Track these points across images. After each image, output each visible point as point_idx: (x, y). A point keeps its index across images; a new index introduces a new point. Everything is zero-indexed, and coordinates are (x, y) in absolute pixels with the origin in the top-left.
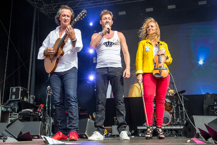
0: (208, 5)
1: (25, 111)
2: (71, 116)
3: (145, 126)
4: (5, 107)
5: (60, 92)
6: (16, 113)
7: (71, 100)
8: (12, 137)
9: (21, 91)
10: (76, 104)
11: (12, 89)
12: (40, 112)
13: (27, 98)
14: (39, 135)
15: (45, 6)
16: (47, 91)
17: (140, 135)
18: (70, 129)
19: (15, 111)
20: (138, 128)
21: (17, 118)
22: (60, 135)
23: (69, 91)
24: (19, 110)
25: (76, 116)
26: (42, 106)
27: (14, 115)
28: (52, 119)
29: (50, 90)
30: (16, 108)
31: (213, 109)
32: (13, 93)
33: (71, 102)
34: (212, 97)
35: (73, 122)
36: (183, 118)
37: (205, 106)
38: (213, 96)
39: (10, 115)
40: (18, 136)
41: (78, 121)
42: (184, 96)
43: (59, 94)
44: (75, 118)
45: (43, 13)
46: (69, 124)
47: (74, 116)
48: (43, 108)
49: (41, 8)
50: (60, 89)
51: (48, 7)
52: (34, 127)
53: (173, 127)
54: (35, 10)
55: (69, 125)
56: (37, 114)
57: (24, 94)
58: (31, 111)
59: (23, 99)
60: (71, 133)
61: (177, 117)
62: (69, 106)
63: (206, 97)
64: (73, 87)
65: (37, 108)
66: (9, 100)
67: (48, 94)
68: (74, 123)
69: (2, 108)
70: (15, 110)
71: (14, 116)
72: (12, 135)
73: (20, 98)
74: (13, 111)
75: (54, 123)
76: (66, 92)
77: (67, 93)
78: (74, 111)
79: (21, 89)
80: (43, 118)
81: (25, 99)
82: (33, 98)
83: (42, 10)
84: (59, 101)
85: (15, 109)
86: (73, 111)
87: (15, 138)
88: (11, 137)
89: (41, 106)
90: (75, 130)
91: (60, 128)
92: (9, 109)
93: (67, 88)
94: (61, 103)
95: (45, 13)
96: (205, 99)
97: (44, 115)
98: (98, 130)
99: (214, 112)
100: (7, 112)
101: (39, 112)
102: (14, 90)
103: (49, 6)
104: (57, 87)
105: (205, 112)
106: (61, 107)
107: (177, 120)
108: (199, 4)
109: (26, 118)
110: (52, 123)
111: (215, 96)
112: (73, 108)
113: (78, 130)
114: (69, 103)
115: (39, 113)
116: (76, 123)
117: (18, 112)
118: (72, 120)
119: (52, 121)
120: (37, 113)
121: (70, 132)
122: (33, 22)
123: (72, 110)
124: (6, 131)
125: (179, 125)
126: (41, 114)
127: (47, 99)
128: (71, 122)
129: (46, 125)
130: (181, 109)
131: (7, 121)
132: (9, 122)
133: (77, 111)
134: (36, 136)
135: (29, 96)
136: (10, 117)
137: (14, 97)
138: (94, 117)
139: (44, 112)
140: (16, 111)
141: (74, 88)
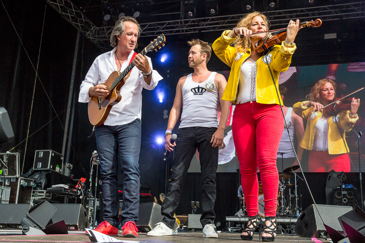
0: (339, 40)
1: (57, 188)
2: (127, 197)
3: (237, 216)
4: (26, 180)
5: (112, 158)
6: (42, 189)
7: (131, 171)
8: (37, 227)
9: (52, 156)
10: (137, 178)
11: (38, 153)
12: (80, 190)
13: (60, 168)
14: (78, 224)
15: (94, 29)
16: (93, 159)
17: (230, 230)
18: (124, 218)
19: (41, 187)
20: (228, 219)
21: (44, 197)
22: (106, 226)
23: (128, 156)
24: (48, 185)
25: (136, 197)
26: (83, 180)
27: (40, 192)
28: (98, 200)
29: (97, 157)
30: (43, 182)
31: (340, 194)
32: (39, 160)
33: (130, 174)
34: (339, 176)
35: (131, 206)
36: (294, 207)
37: (328, 190)
38: (341, 175)
39: (34, 192)
40: (46, 227)
41: (138, 205)
42: (297, 173)
43: (110, 160)
44: (135, 201)
45: (89, 39)
46: (123, 209)
47: (132, 197)
48: (85, 183)
49: (88, 31)
50: (113, 152)
51: (98, 31)
52: (70, 212)
53: (279, 220)
54: (79, 35)
55: (123, 212)
56: (75, 192)
57: (56, 161)
58: (67, 187)
59: (54, 168)
60: (127, 225)
61: (287, 205)
62: (125, 181)
63: (330, 177)
64: (135, 150)
65: (76, 183)
66: (32, 169)
67: (94, 163)
68: (132, 208)
69: (22, 181)
70: (41, 185)
71: (39, 194)
72: (37, 225)
73: (50, 167)
74: (37, 186)
75: (99, 207)
76: (122, 157)
77: (124, 159)
78: (134, 190)
79: (51, 153)
80: (83, 198)
81: (57, 169)
82: (69, 168)
83: (89, 35)
84: (110, 172)
85: (41, 183)
86: (131, 189)
87: (41, 228)
88: (35, 227)
89: (81, 181)
90: (134, 219)
91: (107, 215)
92: (32, 184)
93: (125, 152)
94: (113, 175)
95: (93, 40)
96: (329, 180)
97: (85, 194)
98: (164, 221)
99: (341, 199)
100: (29, 188)
101: (78, 189)
102: (41, 155)
103: (100, 29)
104: (108, 150)
105: (327, 199)
106: (113, 181)
107: (286, 209)
108: (325, 38)
109: (57, 198)
110: (97, 206)
111: (344, 176)
112: (132, 184)
113: (137, 219)
114: (126, 175)
115: (79, 192)
116: (135, 208)
117: (45, 188)
118: (128, 203)
119: (97, 203)
120: (75, 190)
121: (125, 222)
122: (74, 53)
123: (131, 187)
124: (28, 217)
125: (289, 217)
126: (81, 193)
127: (92, 170)
128: (128, 207)
129: (88, 209)
130: (293, 193)
131: (29, 202)
132: (31, 203)
133: (139, 189)
134: (72, 226)
135: (63, 164)
136: (33, 196)
137: (40, 165)
138: (162, 200)
139: (86, 190)
140: (43, 186)
141: (135, 152)
